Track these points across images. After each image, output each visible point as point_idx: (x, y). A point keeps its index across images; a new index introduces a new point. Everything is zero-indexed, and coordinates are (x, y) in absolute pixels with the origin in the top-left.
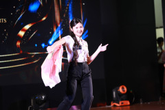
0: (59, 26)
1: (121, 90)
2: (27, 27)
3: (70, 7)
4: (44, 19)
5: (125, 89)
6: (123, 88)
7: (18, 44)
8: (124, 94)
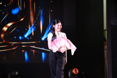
0: (33, 25)
1: (74, 71)
2: (9, 25)
3: (41, 13)
4: (22, 19)
5: (77, 71)
6: (76, 70)
7: (2, 36)
8: (76, 74)
